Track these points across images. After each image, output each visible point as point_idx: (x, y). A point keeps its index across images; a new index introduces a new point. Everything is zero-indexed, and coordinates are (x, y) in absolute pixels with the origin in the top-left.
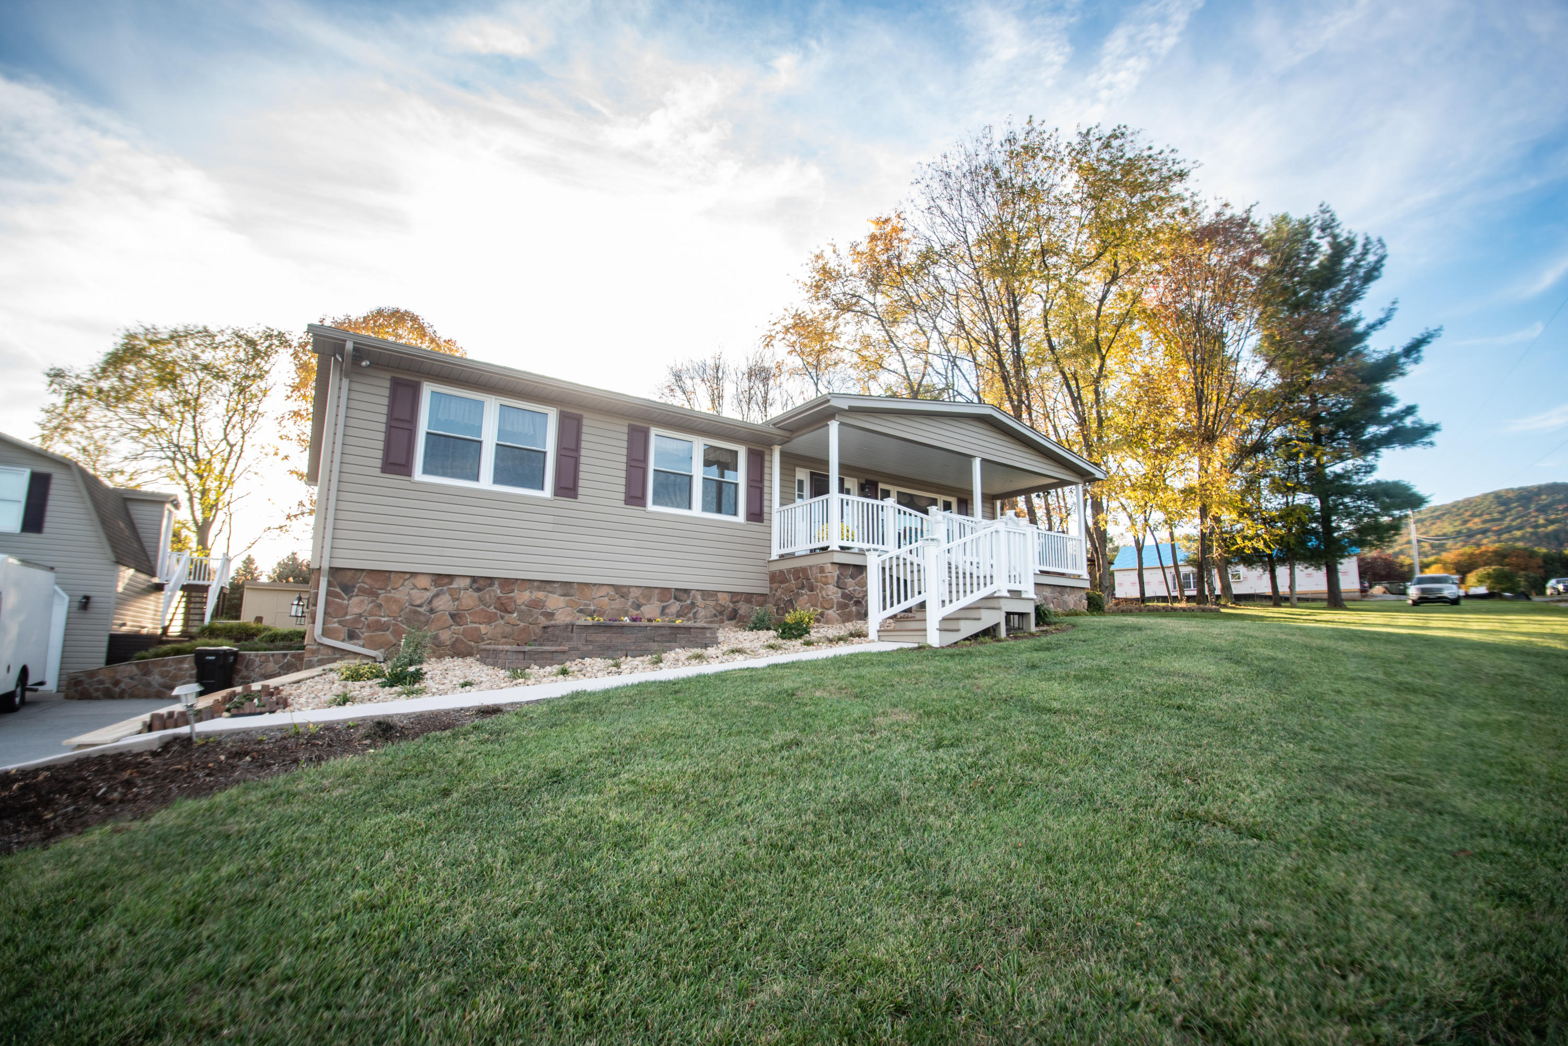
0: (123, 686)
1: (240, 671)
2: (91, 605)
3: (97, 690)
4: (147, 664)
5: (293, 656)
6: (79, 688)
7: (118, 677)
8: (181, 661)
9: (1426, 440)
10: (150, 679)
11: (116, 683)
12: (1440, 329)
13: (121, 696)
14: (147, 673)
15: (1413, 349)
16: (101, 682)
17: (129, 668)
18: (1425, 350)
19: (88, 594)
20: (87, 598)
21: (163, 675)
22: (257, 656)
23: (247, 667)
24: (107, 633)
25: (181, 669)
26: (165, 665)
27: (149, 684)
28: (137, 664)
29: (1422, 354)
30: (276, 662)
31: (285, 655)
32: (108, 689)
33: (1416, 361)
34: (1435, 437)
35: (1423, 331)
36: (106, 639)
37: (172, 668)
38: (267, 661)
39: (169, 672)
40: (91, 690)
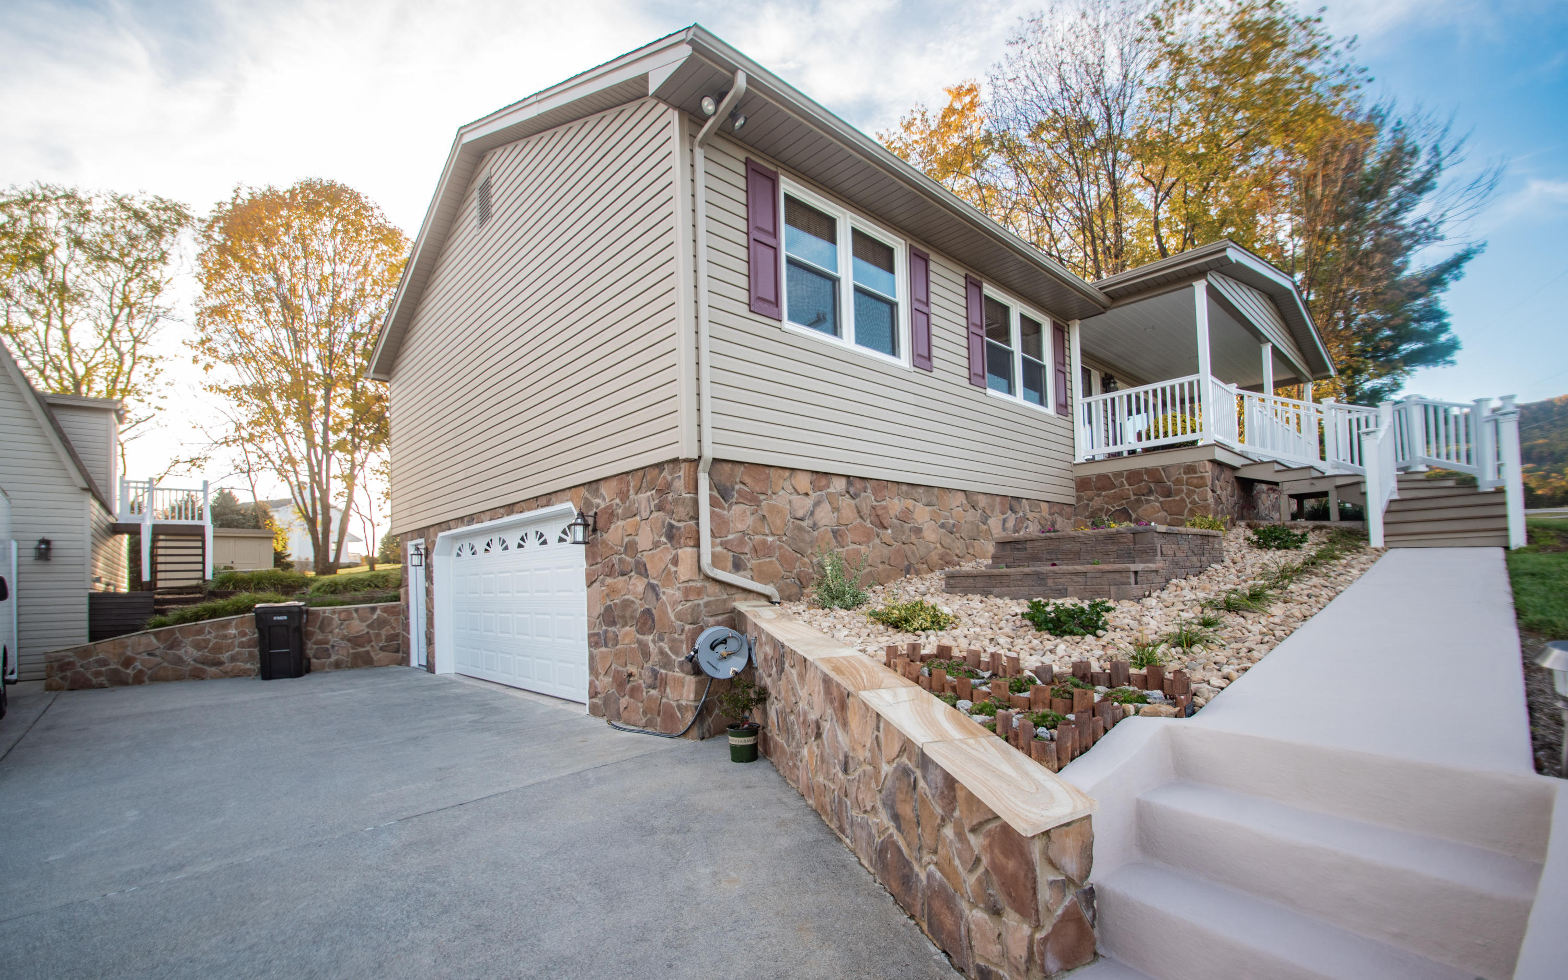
0: (138, 665)
1: (313, 633)
2: (54, 552)
3: (98, 674)
4: (172, 632)
5: (385, 610)
6: (69, 673)
7: (129, 653)
8: (225, 626)
9: (1448, 359)
10: (181, 652)
11: (128, 662)
12: (1484, 245)
13: (138, 680)
14: (174, 645)
15: (1455, 264)
16: (104, 663)
17: (144, 640)
18: (1467, 267)
19: (48, 537)
20: (47, 542)
21: (198, 646)
22: (334, 612)
23: (322, 629)
24: (86, 593)
25: (225, 637)
26: (201, 631)
27: (180, 660)
28: (155, 634)
29: (1463, 270)
30: (362, 620)
31: (373, 610)
32: (115, 672)
33: (1456, 278)
34: (1457, 356)
35: (1465, 247)
36: (86, 600)
37: (211, 637)
38: (349, 618)
39: (209, 641)
40: (89, 675)
